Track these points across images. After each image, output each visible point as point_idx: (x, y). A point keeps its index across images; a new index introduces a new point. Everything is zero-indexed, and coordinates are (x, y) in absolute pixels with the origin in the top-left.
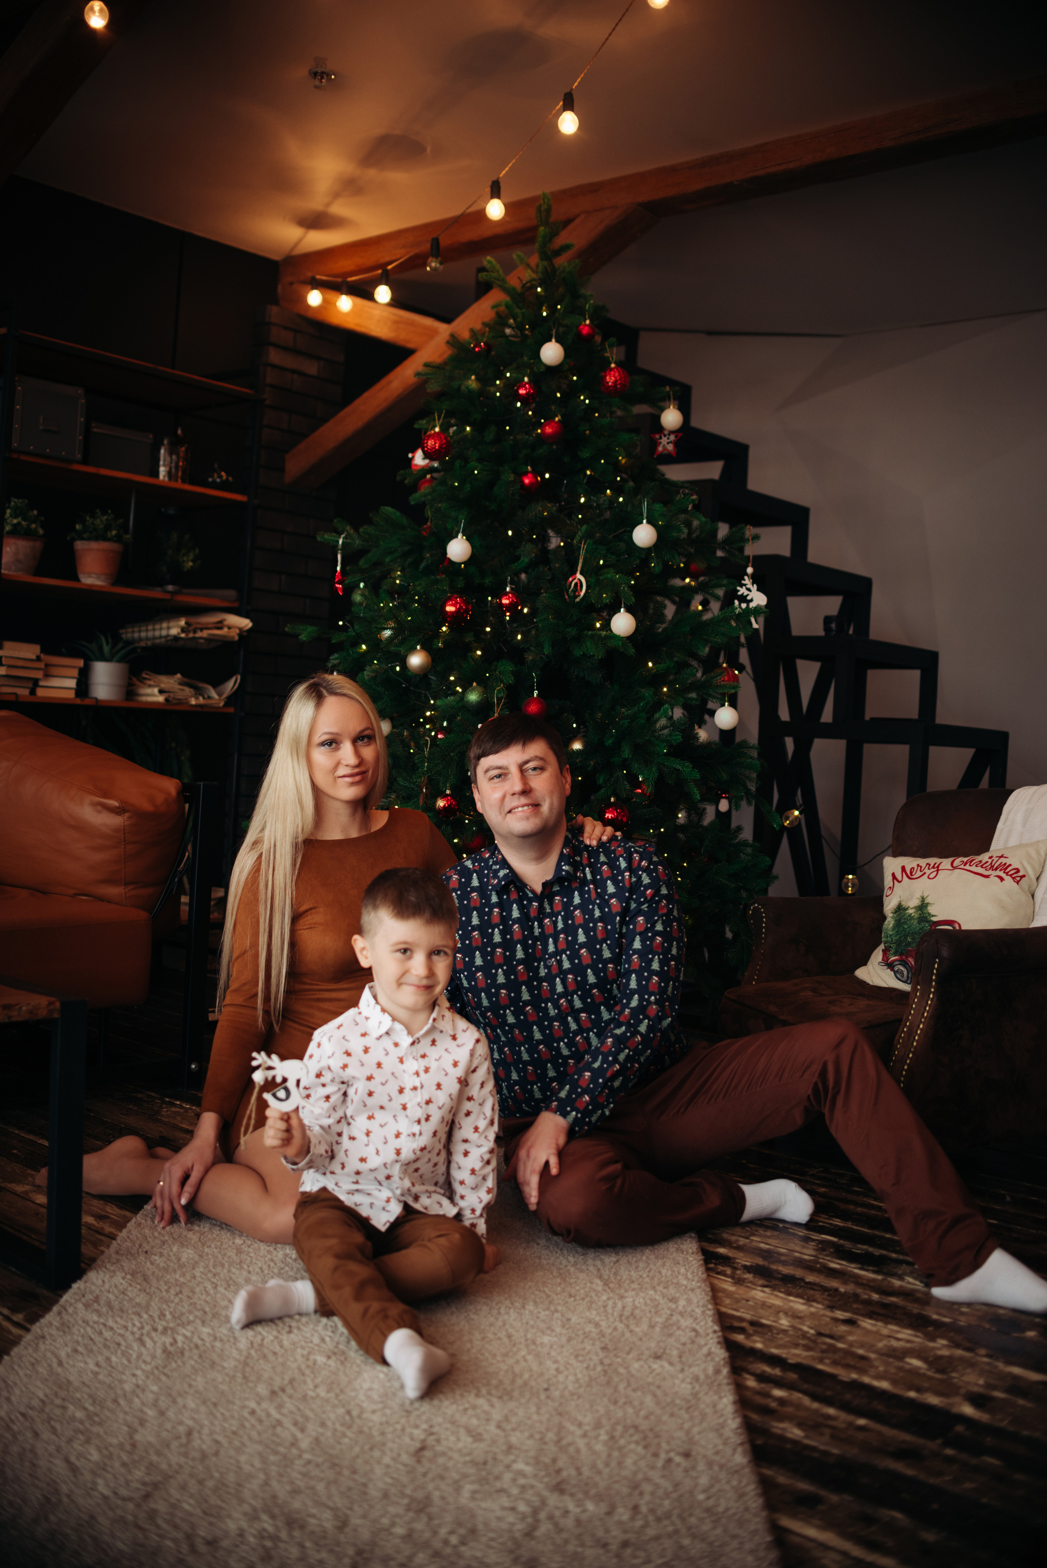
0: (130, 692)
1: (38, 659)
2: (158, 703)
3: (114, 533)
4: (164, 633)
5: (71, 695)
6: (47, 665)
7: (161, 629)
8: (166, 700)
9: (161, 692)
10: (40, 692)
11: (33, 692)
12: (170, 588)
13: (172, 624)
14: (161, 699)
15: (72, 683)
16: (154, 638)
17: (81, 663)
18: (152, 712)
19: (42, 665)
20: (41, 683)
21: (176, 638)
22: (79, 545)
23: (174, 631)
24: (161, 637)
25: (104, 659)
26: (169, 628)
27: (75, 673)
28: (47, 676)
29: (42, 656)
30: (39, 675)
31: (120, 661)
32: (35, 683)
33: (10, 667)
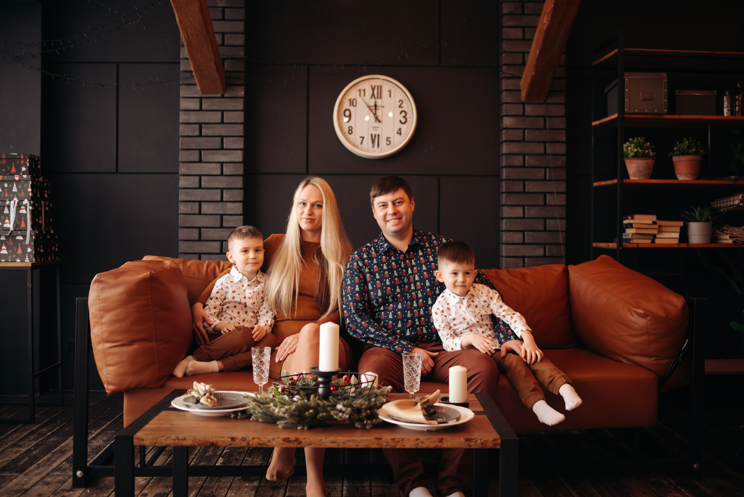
0: (713, 238)
1: (654, 223)
2: (729, 244)
3: (694, 150)
4: (732, 203)
5: (677, 241)
6: (660, 226)
7: (730, 201)
8: (734, 242)
9: (731, 237)
10: (657, 241)
11: (653, 242)
12: (733, 177)
13: (735, 198)
14: (730, 241)
15: (677, 235)
16: (727, 207)
17: (681, 224)
18: (727, 249)
19: (656, 226)
20: (658, 236)
21: (738, 206)
22: (675, 159)
23: (736, 202)
24: (730, 206)
25: (696, 220)
26: (734, 200)
27: (678, 229)
28: (660, 232)
29: (658, 221)
30: (655, 232)
31: (707, 221)
32: (655, 236)
33: (637, 228)
